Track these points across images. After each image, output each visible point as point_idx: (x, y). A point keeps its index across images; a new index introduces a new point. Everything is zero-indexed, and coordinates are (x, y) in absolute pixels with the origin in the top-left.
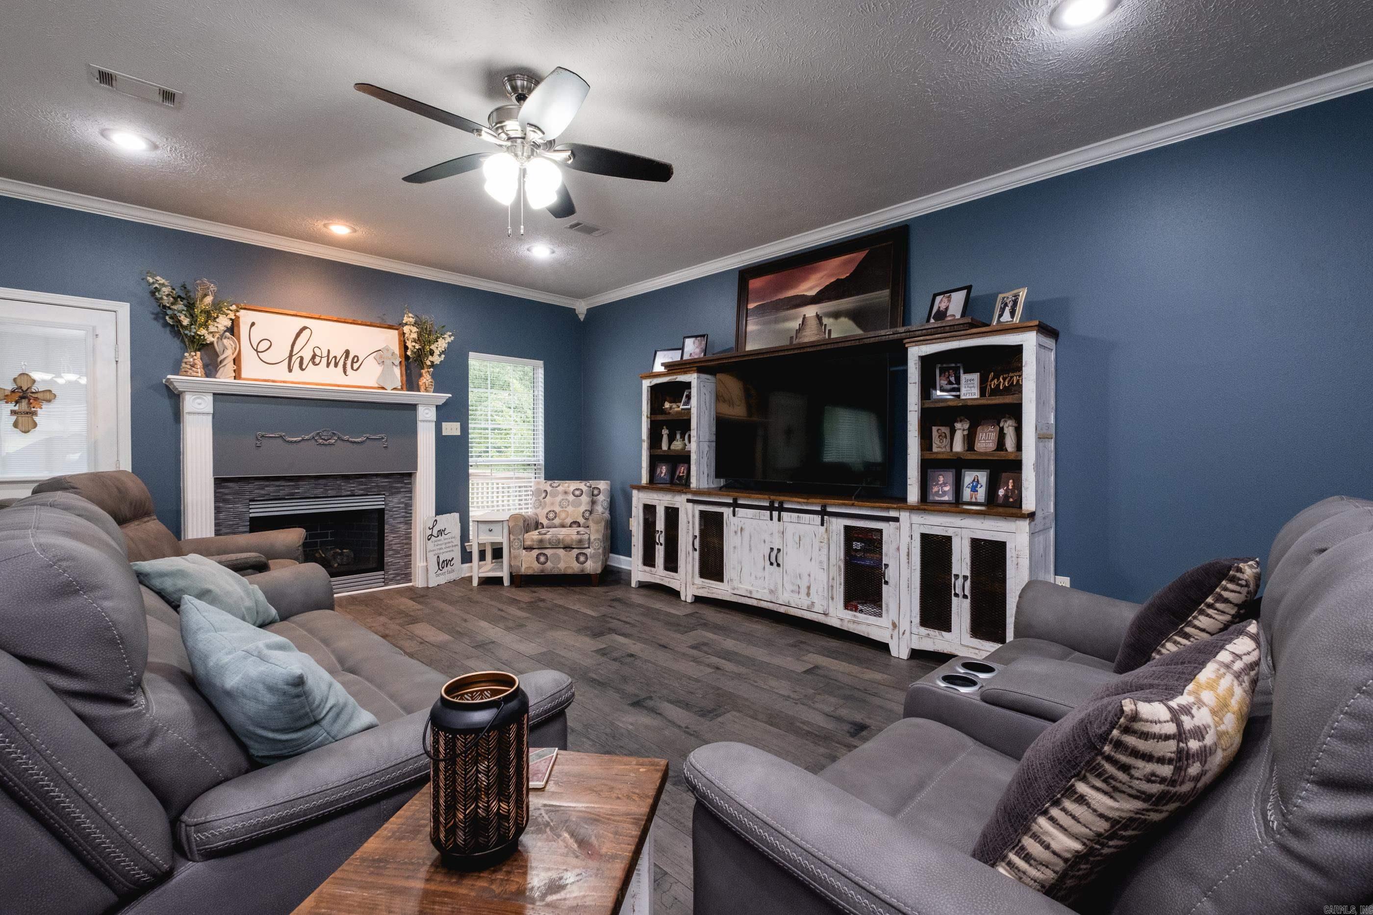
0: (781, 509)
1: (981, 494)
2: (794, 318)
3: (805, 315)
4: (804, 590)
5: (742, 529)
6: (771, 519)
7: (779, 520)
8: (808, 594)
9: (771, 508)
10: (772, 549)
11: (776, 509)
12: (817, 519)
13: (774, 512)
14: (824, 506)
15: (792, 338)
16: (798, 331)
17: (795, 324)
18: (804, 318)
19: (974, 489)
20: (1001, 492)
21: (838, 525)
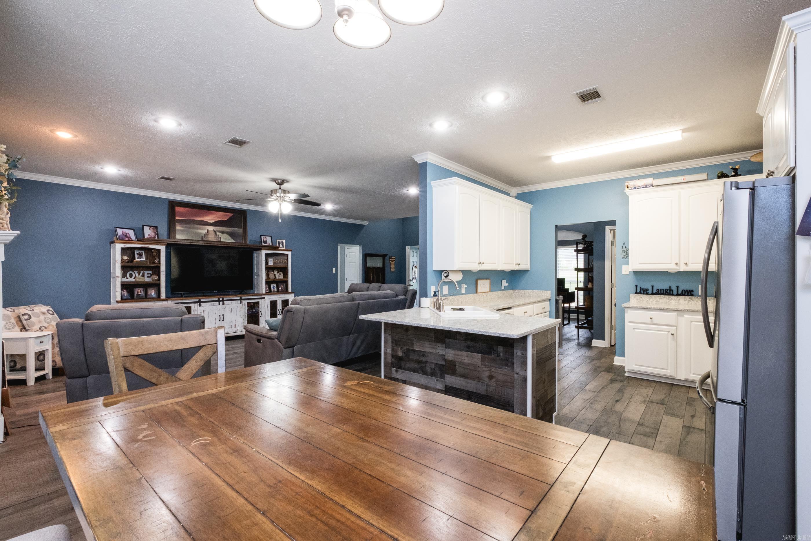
0: (223, 300)
1: (276, 290)
2: (203, 229)
3: (208, 229)
4: (233, 326)
5: (204, 311)
6: (219, 304)
7: (223, 304)
8: (235, 327)
9: (219, 301)
10: (220, 315)
11: (221, 301)
12: (239, 301)
13: (220, 302)
14: (241, 297)
15: (202, 237)
16: (205, 235)
17: (204, 232)
18: (208, 230)
19: (274, 288)
20: (280, 288)
21: (245, 302)
